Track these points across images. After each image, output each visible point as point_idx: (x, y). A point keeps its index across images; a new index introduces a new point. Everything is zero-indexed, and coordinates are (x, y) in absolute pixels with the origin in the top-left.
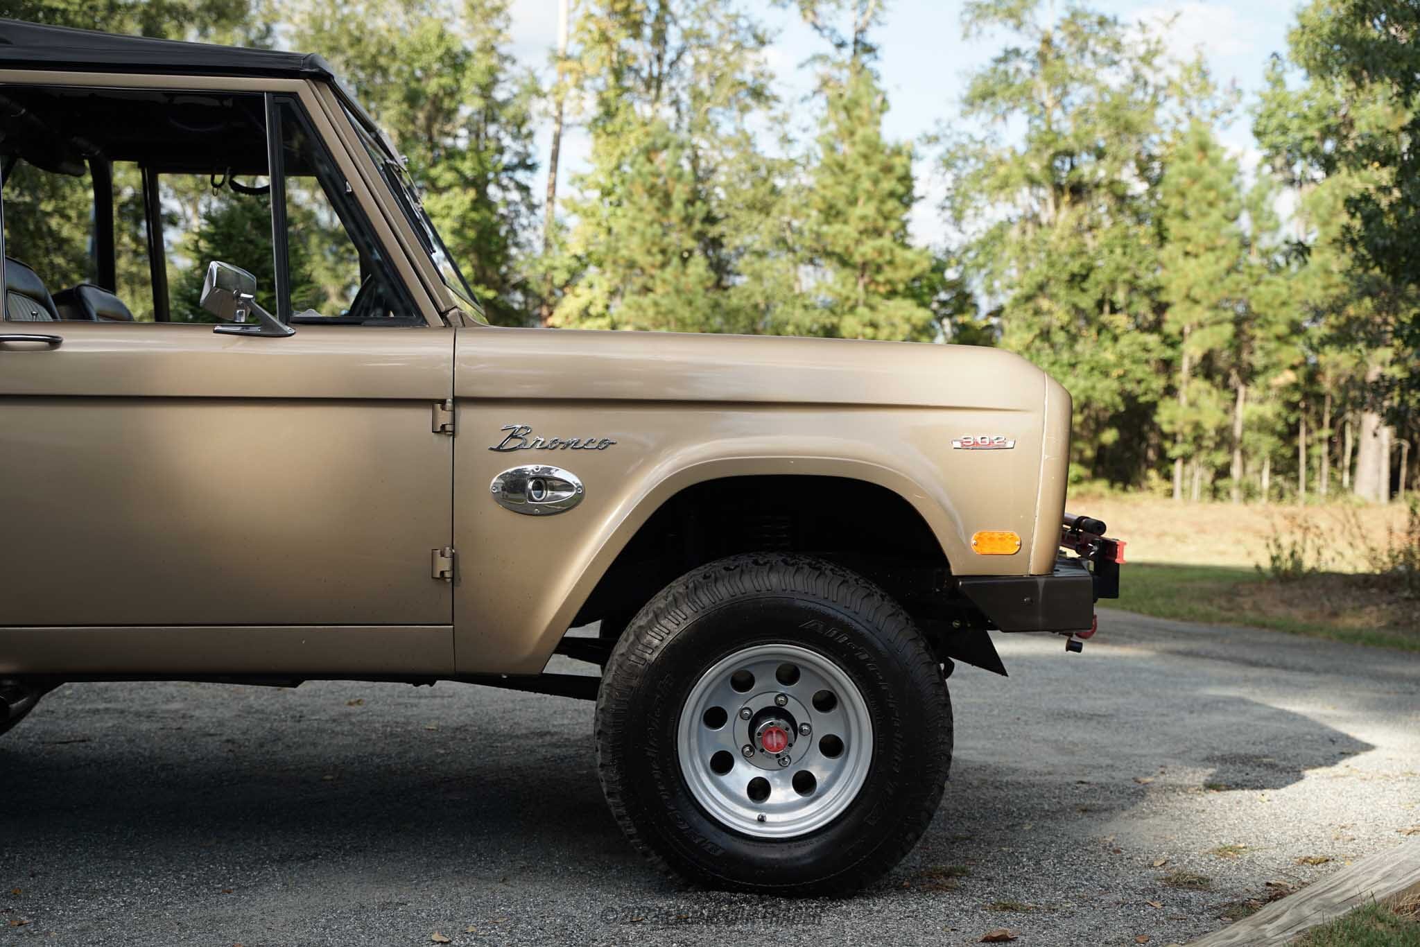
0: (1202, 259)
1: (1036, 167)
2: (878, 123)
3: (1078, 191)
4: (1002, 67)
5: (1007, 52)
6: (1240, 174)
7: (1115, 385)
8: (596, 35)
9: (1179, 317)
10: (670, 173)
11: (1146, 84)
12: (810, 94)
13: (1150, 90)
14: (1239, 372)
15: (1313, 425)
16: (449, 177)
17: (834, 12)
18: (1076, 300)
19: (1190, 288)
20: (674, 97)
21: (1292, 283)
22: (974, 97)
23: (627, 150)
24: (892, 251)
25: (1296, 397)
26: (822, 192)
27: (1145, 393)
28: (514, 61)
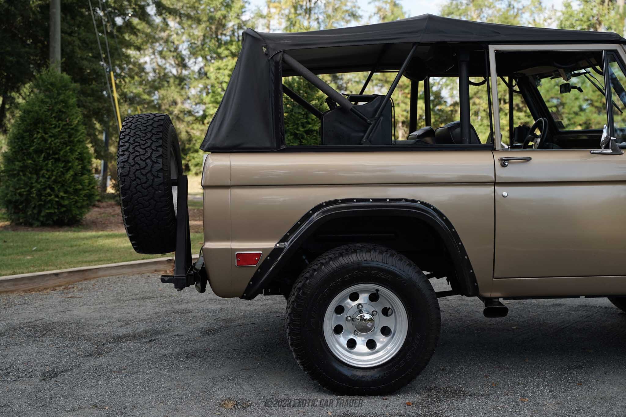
11: (514, 8)
12: (373, 15)
16: (226, 53)
20: (316, 17)
28: (249, 4)
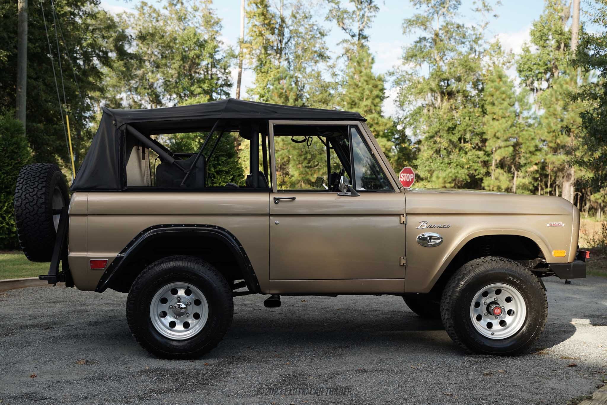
0: (500, 122)
1: (433, 85)
2: (371, 68)
3: (451, 94)
4: (418, 44)
5: (420, 39)
6: (514, 87)
7: (466, 172)
8: (258, 33)
9: (491, 144)
10: (288, 88)
11: (475, 51)
12: (341, 55)
13: (477, 53)
14: (514, 166)
15: (544, 187)
16: (199, 90)
17: (351, 23)
18: (451, 138)
19: (495, 133)
20: (287, 57)
21: (536, 131)
22: (408, 57)
23: (270, 79)
24: (378, 119)
25: (537, 176)
26: (350, 96)
27: (478, 175)
28: (223, 43)
